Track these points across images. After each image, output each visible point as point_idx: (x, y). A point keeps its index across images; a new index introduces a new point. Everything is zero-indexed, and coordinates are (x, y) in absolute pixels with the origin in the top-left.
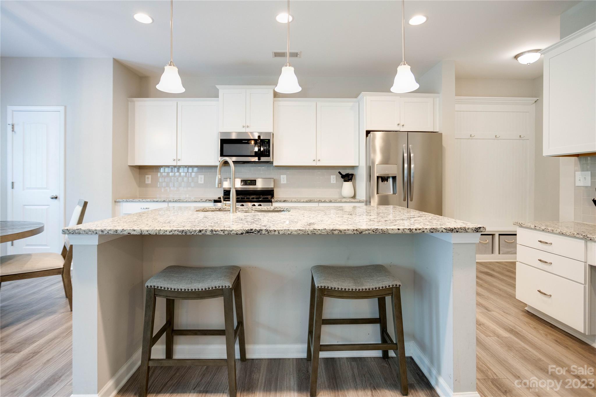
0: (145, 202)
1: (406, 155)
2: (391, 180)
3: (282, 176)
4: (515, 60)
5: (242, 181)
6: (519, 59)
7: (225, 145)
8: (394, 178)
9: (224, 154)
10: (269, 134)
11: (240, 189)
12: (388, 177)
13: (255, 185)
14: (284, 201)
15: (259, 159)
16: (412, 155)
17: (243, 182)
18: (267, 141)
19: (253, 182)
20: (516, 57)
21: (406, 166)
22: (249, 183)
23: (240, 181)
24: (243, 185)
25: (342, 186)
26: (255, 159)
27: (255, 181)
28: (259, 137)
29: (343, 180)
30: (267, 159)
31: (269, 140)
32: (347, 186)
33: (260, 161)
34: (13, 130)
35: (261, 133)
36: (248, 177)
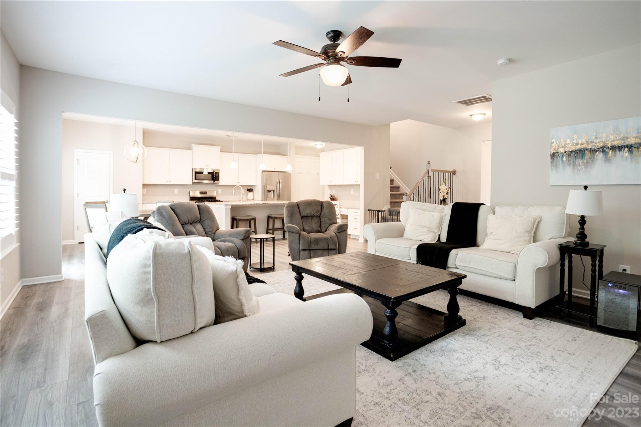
1: (278, 181)
2: (272, 192)
3: (219, 190)
5: (200, 192)
7: (197, 174)
8: (274, 191)
9: (196, 179)
10: (219, 170)
11: (199, 197)
12: (271, 191)
13: (207, 194)
15: (214, 182)
16: (280, 181)
19: (206, 193)
21: (278, 185)
22: (204, 193)
24: (201, 194)
25: (247, 194)
26: (212, 182)
27: (207, 192)
28: (214, 171)
29: (248, 192)
30: (216, 182)
31: (218, 173)
32: (250, 194)
33: (214, 183)
34: (78, 163)
35: (215, 169)
36: (204, 190)
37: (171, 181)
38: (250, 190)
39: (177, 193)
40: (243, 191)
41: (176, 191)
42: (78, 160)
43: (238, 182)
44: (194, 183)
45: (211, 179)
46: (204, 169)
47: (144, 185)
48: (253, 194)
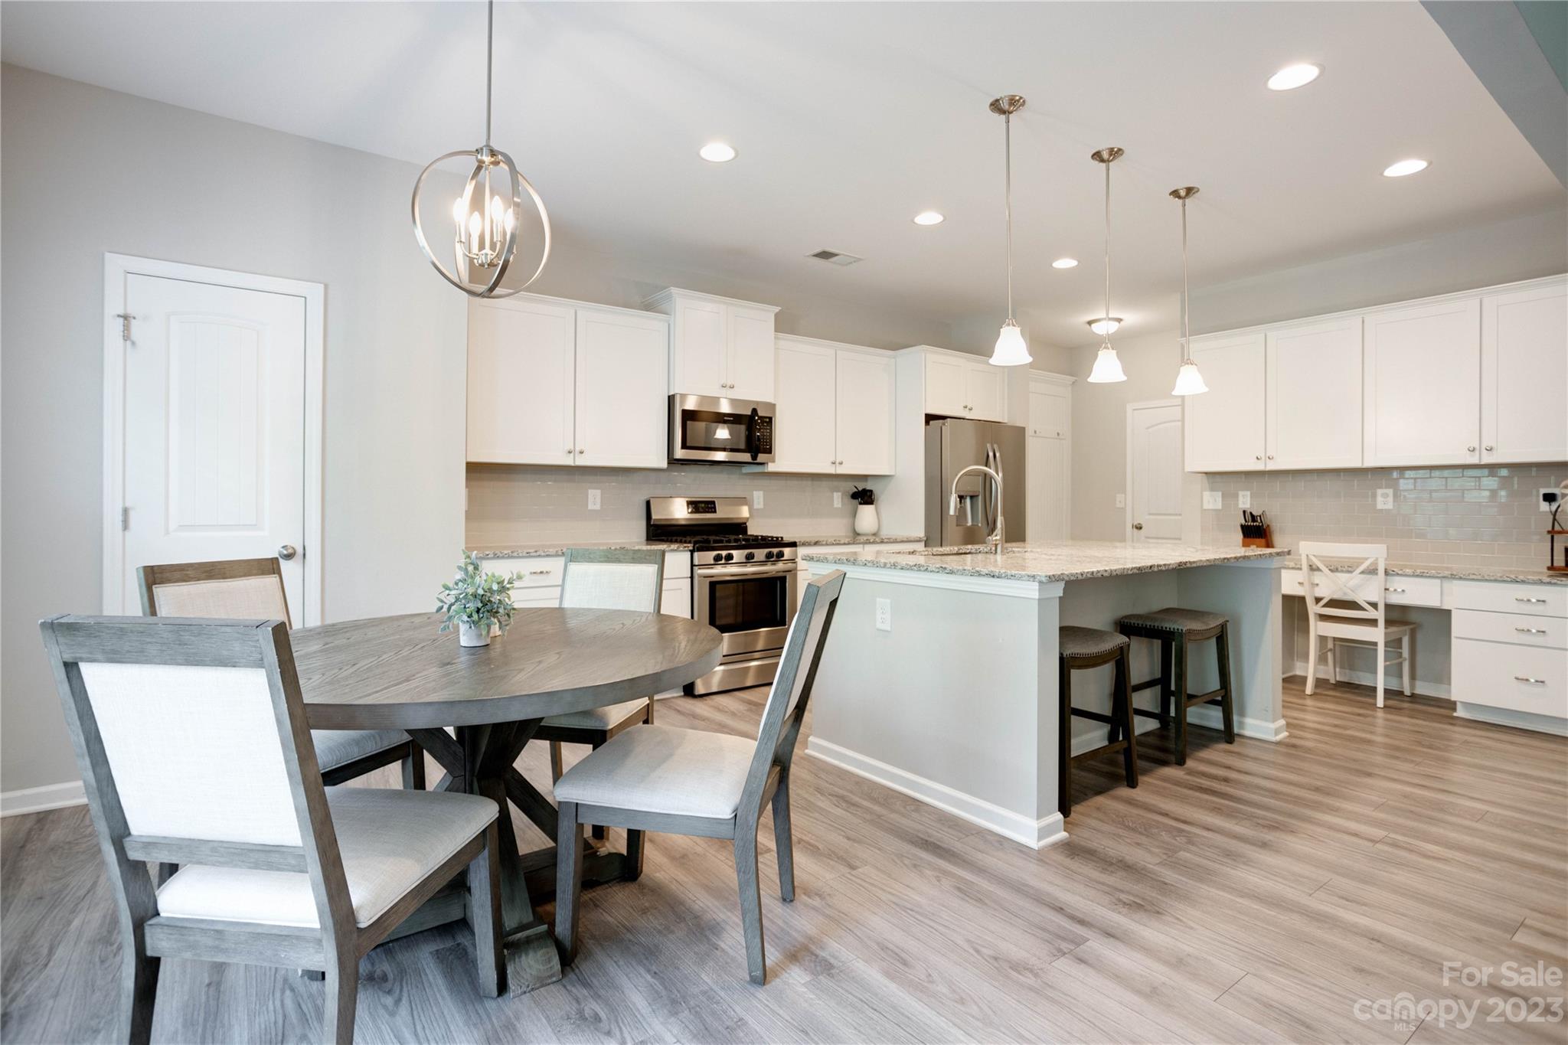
0: (544, 556)
2: (968, 502)
3: (756, 494)
4: (1088, 326)
5: (690, 503)
6: (1093, 325)
7: (690, 424)
8: (972, 498)
9: (686, 444)
10: (772, 406)
11: (683, 523)
12: (965, 497)
13: (715, 512)
14: (816, 543)
15: (754, 457)
17: (690, 506)
18: (768, 420)
19: (709, 506)
20: (1090, 323)
22: (702, 508)
23: (685, 504)
24: (691, 512)
25: (854, 514)
26: (746, 457)
27: (713, 503)
28: (754, 411)
29: (856, 502)
30: (761, 457)
31: (771, 418)
32: (866, 512)
33: (754, 462)
34: (126, 337)
35: (757, 403)
36: (703, 494)
37: (581, 452)
38: (864, 497)
39: (598, 507)
40: (838, 500)
41: (594, 498)
42: (126, 317)
43: (833, 460)
44: (672, 461)
45: (742, 446)
46: (719, 398)
47: (476, 470)
48: (876, 509)
